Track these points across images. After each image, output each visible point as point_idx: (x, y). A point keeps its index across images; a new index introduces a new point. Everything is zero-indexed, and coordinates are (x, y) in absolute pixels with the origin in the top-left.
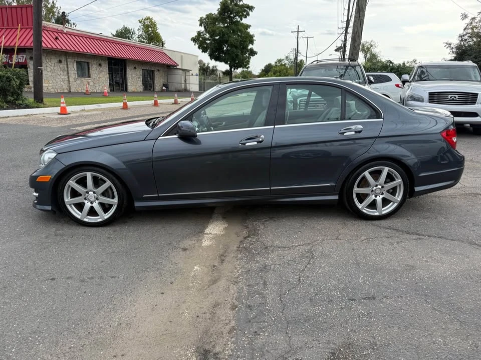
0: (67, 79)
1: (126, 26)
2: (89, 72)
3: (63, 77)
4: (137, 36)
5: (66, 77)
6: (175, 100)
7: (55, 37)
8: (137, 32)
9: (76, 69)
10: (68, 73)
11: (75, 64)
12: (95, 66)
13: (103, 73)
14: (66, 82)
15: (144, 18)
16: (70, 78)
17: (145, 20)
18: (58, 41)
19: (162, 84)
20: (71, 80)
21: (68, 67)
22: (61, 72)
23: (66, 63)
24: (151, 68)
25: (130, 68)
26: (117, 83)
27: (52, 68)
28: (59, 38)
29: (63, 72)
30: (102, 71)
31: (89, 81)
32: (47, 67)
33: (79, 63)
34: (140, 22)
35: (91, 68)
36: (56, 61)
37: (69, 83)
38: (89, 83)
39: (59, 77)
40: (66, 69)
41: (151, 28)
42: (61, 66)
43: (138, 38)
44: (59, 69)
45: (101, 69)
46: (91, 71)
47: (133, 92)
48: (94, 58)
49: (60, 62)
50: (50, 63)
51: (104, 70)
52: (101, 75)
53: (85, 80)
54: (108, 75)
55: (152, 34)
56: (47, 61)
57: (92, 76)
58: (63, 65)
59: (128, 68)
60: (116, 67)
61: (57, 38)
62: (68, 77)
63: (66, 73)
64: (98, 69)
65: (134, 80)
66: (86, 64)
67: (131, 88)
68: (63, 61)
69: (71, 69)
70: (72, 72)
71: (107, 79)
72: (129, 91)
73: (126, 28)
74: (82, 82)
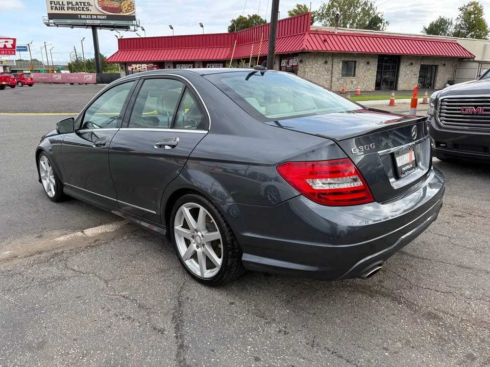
0: (330, 79)
1: (442, 17)
2: (355, 71)
3: (326, 77)
4: (453, 27)
5: (329, 77)
6: (424, 100)
7: (323, 40)
8: (454, 23)
9: (341, 69)
10: (332, 73)
11: (341, 64)
12: (362, 65)
13: (370, 71)
14: (329, 82)
15: (466, 4)
16: (333, 78)
17: (467, 6)
18: (326, 43)
19: (446, 80)
20: (333, 80)
21: (332, 68)
22: (326, 73)
23: (331, 63)
24: (434, 62)
25: (405, 64)
26: (386, 81)
27: (317, 69)
28: (328, 40)
29: (328, 73)
30: (369, 70)
31: (353, 80)
32: (312, 68)
33: (345, 63)
34: (461, 10)
35: (357, 68)
36: (323, 62)
37: (331, 83)
38: (352, 82)
39: (322, 77)
40: (331, 69)
41: (475, 14)
42: (326, 66)
43: (455, 28)
44: (324, 70)
45: (369, 67)
46: (357, 70)
47: (404, 91)
48: (363, 56)
49: (326, 62)
50: (316, 64)
51: (372, 68)
52: (367, 74)
53: (349, 79)
54: (376, 73)
55: (474, 22)
56: (314, 62)
57: (356, 75)
58: (329, 66)
59: (402, 64)
60: (386, 64)
61: (325, 41)
62: (332, 77)
63: (330, 73)
64: (365, 67)
65: (407, 77)
66: (353, 63)
67: (401, 85)
68: (329, 62)
69: (335, 68)
70: (336, 72)
71: (373, 77)
72: (398, 89)
73: (443, 19)
74: (345, 81)
